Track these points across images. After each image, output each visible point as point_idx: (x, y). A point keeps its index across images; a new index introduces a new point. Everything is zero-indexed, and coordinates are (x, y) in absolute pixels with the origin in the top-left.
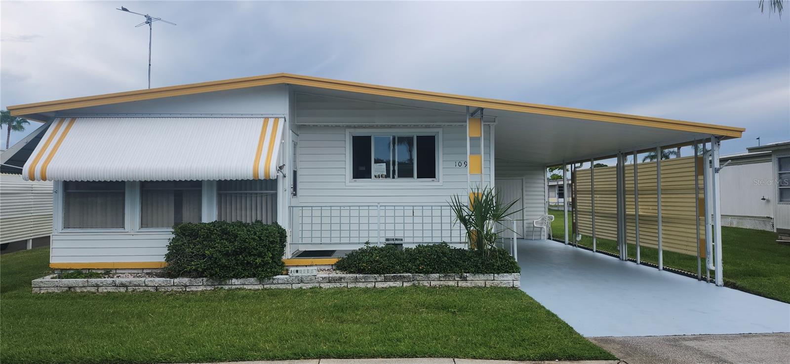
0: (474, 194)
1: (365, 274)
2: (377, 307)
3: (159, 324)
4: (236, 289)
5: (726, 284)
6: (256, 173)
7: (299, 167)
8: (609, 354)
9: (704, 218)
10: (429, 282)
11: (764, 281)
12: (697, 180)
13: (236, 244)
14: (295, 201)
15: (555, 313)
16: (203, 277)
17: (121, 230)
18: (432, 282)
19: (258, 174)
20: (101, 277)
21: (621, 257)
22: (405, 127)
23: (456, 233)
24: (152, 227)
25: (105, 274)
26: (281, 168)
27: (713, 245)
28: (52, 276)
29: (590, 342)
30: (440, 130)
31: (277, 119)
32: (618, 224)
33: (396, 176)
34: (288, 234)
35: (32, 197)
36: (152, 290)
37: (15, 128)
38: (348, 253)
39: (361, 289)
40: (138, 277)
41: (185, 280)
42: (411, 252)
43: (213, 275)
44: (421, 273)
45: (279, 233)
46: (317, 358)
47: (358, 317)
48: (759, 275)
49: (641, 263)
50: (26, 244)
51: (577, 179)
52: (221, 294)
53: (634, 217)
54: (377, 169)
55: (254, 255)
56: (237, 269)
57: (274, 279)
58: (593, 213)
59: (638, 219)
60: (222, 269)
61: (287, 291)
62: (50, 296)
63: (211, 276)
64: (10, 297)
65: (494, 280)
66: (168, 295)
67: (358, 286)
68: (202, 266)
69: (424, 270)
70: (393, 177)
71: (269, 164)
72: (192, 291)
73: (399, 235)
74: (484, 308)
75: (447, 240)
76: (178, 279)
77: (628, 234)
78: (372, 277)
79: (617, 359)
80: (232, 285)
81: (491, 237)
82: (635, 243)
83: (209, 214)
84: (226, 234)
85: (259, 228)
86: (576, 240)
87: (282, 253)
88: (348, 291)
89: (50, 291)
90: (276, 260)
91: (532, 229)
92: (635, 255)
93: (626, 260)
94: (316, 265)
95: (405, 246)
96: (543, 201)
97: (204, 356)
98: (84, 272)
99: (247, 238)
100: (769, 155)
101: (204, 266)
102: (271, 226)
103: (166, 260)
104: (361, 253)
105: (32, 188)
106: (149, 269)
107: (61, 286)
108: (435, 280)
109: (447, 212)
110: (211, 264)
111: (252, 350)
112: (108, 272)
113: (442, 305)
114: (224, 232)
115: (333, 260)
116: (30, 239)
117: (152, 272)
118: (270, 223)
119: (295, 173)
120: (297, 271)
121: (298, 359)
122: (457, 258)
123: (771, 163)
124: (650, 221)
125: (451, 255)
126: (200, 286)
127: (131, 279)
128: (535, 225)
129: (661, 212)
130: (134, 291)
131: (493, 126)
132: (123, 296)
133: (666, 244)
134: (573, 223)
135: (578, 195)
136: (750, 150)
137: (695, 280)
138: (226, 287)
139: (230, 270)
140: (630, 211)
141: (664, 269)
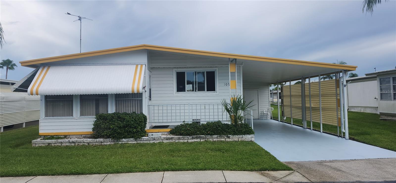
0: (233, 98)
1: (183, 136)
2: (189, 150)
3: (92, 159)
4: (125, 143)
5: (350, 139)
6: (133, 90)
7: (152, 87)
8: (290, 168)
9: (340, 108)
10: (213, 139)
11: (368, 137)
12: (336, 90)
13: (124, 123)
14: (150, 103)
15: (269, 152)
16: (110, 138)
17: (71, 117)
18: (214, 139)
19: (134, 91)
20: (62, 139)
21: (304, 127)
22: (201, 67)
23: (225, 117)
24: (85, 115)
25: (64, 137)
26: (144, 88)
27: (344, 120)
28: (40, 139)
29: (283, 164)
30: (217, 69)
31: (142, 65)
32: (302, 111)
33: (197, 90)
34: (148, 118)
35: (25, 103)
36: (86, 144)
37: (10, 68)
38: (175, 126)
39: (181, 143)
40: (80, 139)
41: (101, 140)
42: (204, 125)
43: (114, 137)
44: (209, 135)
45: (143, 118)
46: (163, 171)
47: (180, 154)
48: (366, 134)
49: (313, 130)
50: (22, 125)
51: (284, 90)
52: (118, 145)
53: (309, 108)
54: (188, 87)
55: (133, 128)
56: (125, 134)
57: (142, 139)
58: (291, 106)
59: (311, 109)
60: (118, 134)
61: (148, 144)
62: (40, 147)
63: (113, 137)
64: (23, 148)
65: (242, 138)
66: (94, 146)
67: (180, 141)
68: (109, 133)
69: (210, 133)
70: (196, 91)
71: (139, 86)
72: (105, 145)
73: (198, 118)
74: (237, 150)
75: (221, 120)
76: (98, 139)
77: (307, 116)
78: (186, 137)
79: (294, 170)
80: (123, 141)
81: (241, 118)
82: (310, 120)
83: (112, 109)
84: (119, 118)
85: (134, 115)
86: (284, 120)
87: (145, 127)
88: (176, 144)
89: (40, 146)
90: (143, 130)
91: (263, 114)
92: (310, 126)
93: (306, 128)
94: (161, 132)
95: (201, 123)
96: (268, 101)
97: (114, 171)
98: (55, 137)
99: (129, 120)
100: (376, 77)
101: (110, 133)
102: (140, 114)
103: (93, 130)
104: (181, 126)
105: (25, 98)
106: (84, 135)
107: (45, 143)
108: (215, 138)
109: (220, 107)
110: (113, 132)
111: (134, 168)
112: (65, 137)
113: (218, 149)
114: (119, 117)
115: (168, 130)
116: (24, 123)
117: (86, 136)
118: (139, 113)
119: (150, 89)
120: (152, 135)
121: (155, 172)
122: (225, 128)
123: (376, 81)
124: (316, 109)
125: (222, 126)
126: (108, 142)
127: (76, 139)
128: (264, 113)
129: (321, 105)
130: (78, 145)
131: (241, 66)
132: (73, 147)
133: (324, 121)
134: (282, 111)
135: (284, 98)
136: (367, 75)
137: (337, 137)
138: (120, 143)
139: (122, 135)
140: (308, 105)
141: (323, 132)
